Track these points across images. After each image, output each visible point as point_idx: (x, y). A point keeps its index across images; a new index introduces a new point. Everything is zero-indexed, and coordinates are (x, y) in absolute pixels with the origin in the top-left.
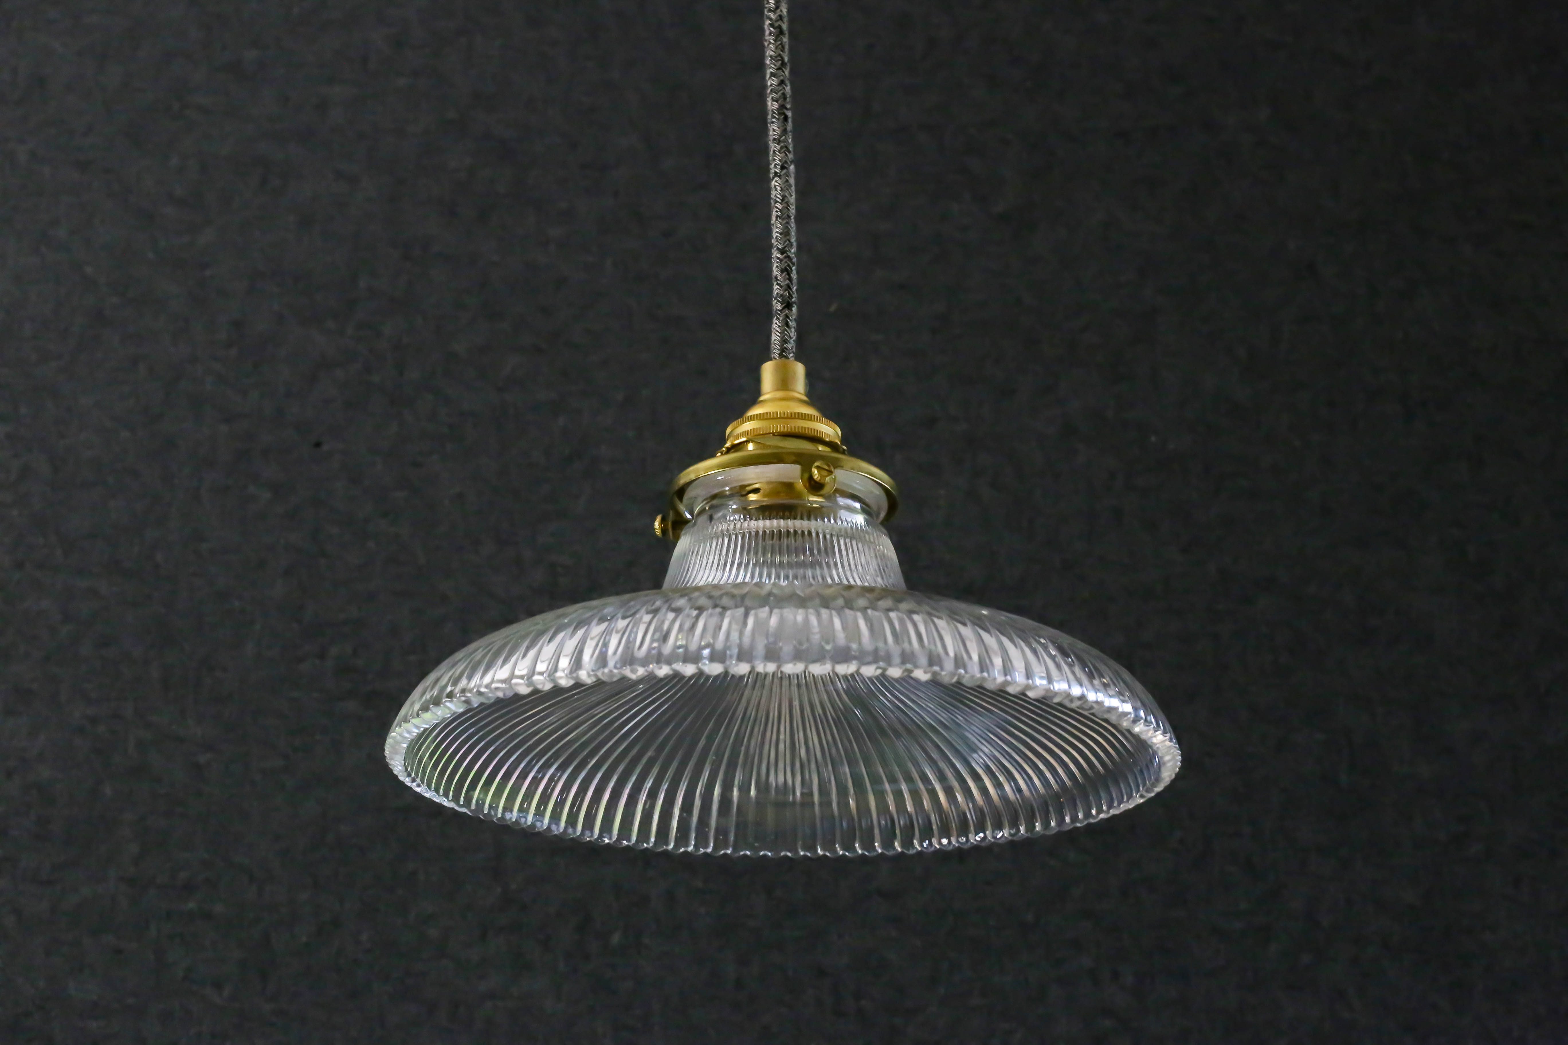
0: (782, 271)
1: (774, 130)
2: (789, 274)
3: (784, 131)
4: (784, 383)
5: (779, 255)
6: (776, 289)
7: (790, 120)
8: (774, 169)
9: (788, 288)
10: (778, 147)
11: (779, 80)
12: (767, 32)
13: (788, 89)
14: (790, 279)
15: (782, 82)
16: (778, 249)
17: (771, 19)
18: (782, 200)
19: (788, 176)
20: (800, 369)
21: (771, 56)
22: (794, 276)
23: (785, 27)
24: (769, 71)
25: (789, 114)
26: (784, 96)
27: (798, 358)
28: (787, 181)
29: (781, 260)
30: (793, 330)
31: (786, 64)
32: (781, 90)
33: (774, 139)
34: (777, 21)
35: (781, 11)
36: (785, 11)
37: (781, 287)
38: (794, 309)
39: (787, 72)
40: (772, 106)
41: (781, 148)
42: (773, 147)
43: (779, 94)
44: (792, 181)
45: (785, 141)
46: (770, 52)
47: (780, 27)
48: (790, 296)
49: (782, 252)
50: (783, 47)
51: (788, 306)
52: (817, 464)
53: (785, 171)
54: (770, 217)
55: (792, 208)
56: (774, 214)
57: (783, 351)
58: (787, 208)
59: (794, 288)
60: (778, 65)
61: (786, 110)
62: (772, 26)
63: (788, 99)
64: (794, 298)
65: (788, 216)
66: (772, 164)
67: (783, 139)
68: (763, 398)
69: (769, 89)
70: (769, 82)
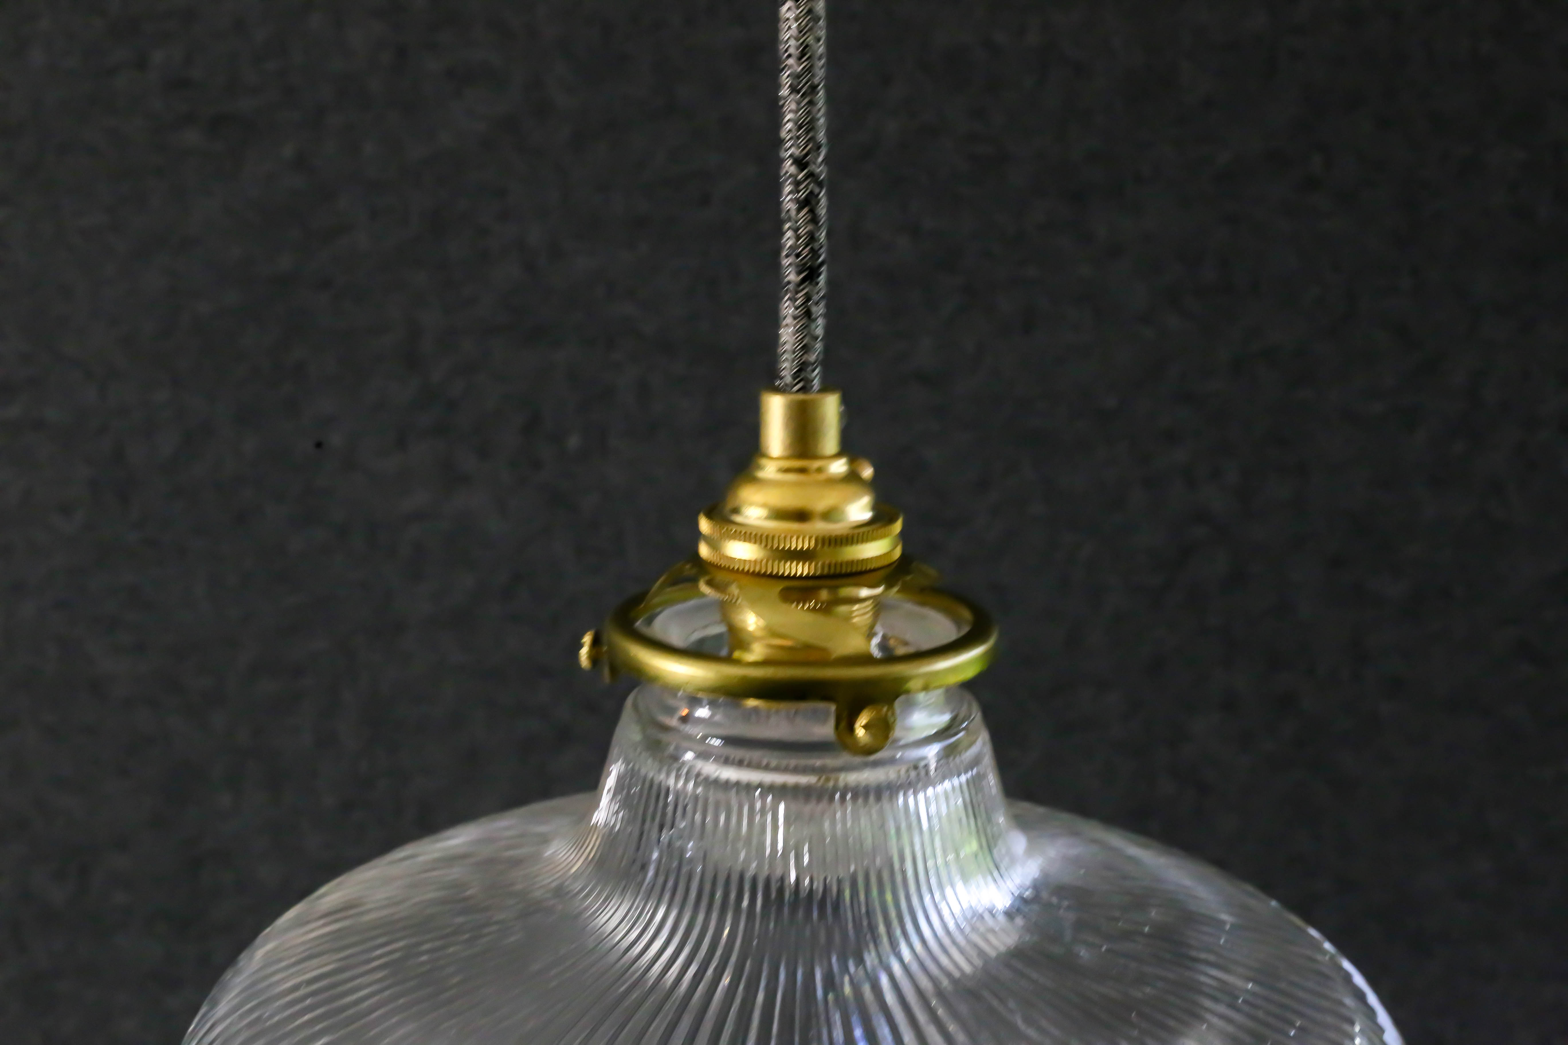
0: (800, 204)
2: (812, 211)
4: (804, 441)
5: (793, 170)
6: (788, 239)
9: (812, 238)
14: (814, 219)
18: (803, 54)
20: (830, 407)
22: (822, 211)
27: (828, 385)
29: (796, 180)
30: (820, 321)
37: (796, 235)
38: (822, 279)
48: (815, 253)
49: (801, 163)
51: (810, 274)
52: (863, 717)
54: (778, 87)
55: (820, 73)
56: (785, 78)
57: (802, 369)
58: (809, 70)
59: (822, 236)
64: (821, 255)
65: (813, 89)
68: (765, 469)
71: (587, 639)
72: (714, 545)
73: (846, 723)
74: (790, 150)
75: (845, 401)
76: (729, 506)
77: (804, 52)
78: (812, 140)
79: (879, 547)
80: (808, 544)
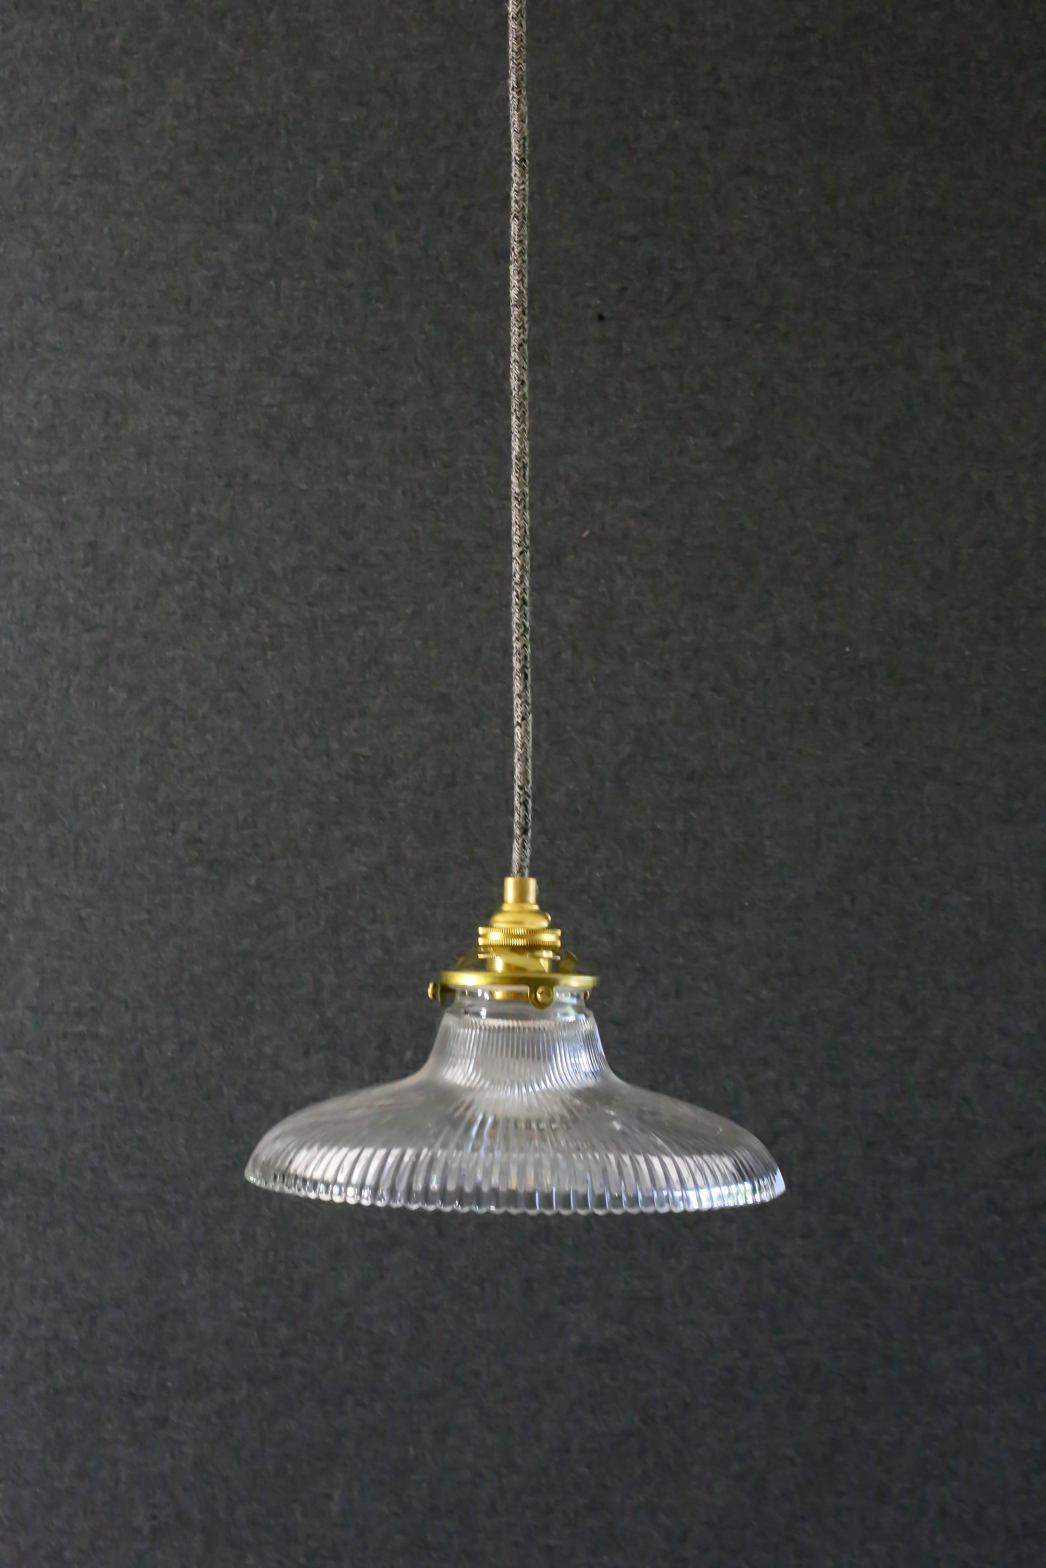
0: (521, 804)
1: (517, 686)
2: (526, 806)
3: (525, 688)
4: (522, 896)
5: (518, 791)
6: (516, 818)
7: (529, 677)
8: (517, 719)
9: (526, 817)
10: (520, 701)
11: (522, 644)
12: (514, 602)
13: (529, 651)
14: (527, 810)
15: (525, 646)
16: (519, 786)
17: (517, 592)
19: (526, 726)
20: (532, 884)
21: (516, 623)
22: (530, 807)
23: (527, 597)
24: (515, 635)
25: (529, 672)
26: (526, 657)
27: (532, 875)
28: (526, 730)
29: (520, 795)
30: (528, 851)
32: (523, 653)
33: (518, 694)
34: (521, 593)
35: (525, 584)
36: (527, 584)
37: (520, 816)
38: (529, 834)
39: (528, 637)
40: (517, 666)
41: (523, 702)
42: (517, 701)
43: (522, 657)
44: (530, 729)
45: (526, 695)
46: (516, 618)
47: (523, 599)
48: (527, 823)
49: (521, 788)
50: (526, 616)
51: (525, 831)
52: (540, 990)
53: (524, 722)
54: (513, 759)
55: (529, 753)
56: (516, 756)
57: (521, 867)
58: (525, 752)
59: (530, 816)
60: (522, 630)
61: (527, 668)
62: (518, 597)
63: (528, 659)
64: (530, 824)
65: (527, 760)
66: (516, 715)
67: (524, 694)
68: (506, 907)
69: (514, 651)
70: (515, 645)
71: (431, 986)
72: (484, 936)
73: (534, 991)
74: (518, 782)
75: (539, 883)
76: (491, 921)
77: (523, 745)
78: (526, 779)
79: (550, 938)
80: (521, 931)
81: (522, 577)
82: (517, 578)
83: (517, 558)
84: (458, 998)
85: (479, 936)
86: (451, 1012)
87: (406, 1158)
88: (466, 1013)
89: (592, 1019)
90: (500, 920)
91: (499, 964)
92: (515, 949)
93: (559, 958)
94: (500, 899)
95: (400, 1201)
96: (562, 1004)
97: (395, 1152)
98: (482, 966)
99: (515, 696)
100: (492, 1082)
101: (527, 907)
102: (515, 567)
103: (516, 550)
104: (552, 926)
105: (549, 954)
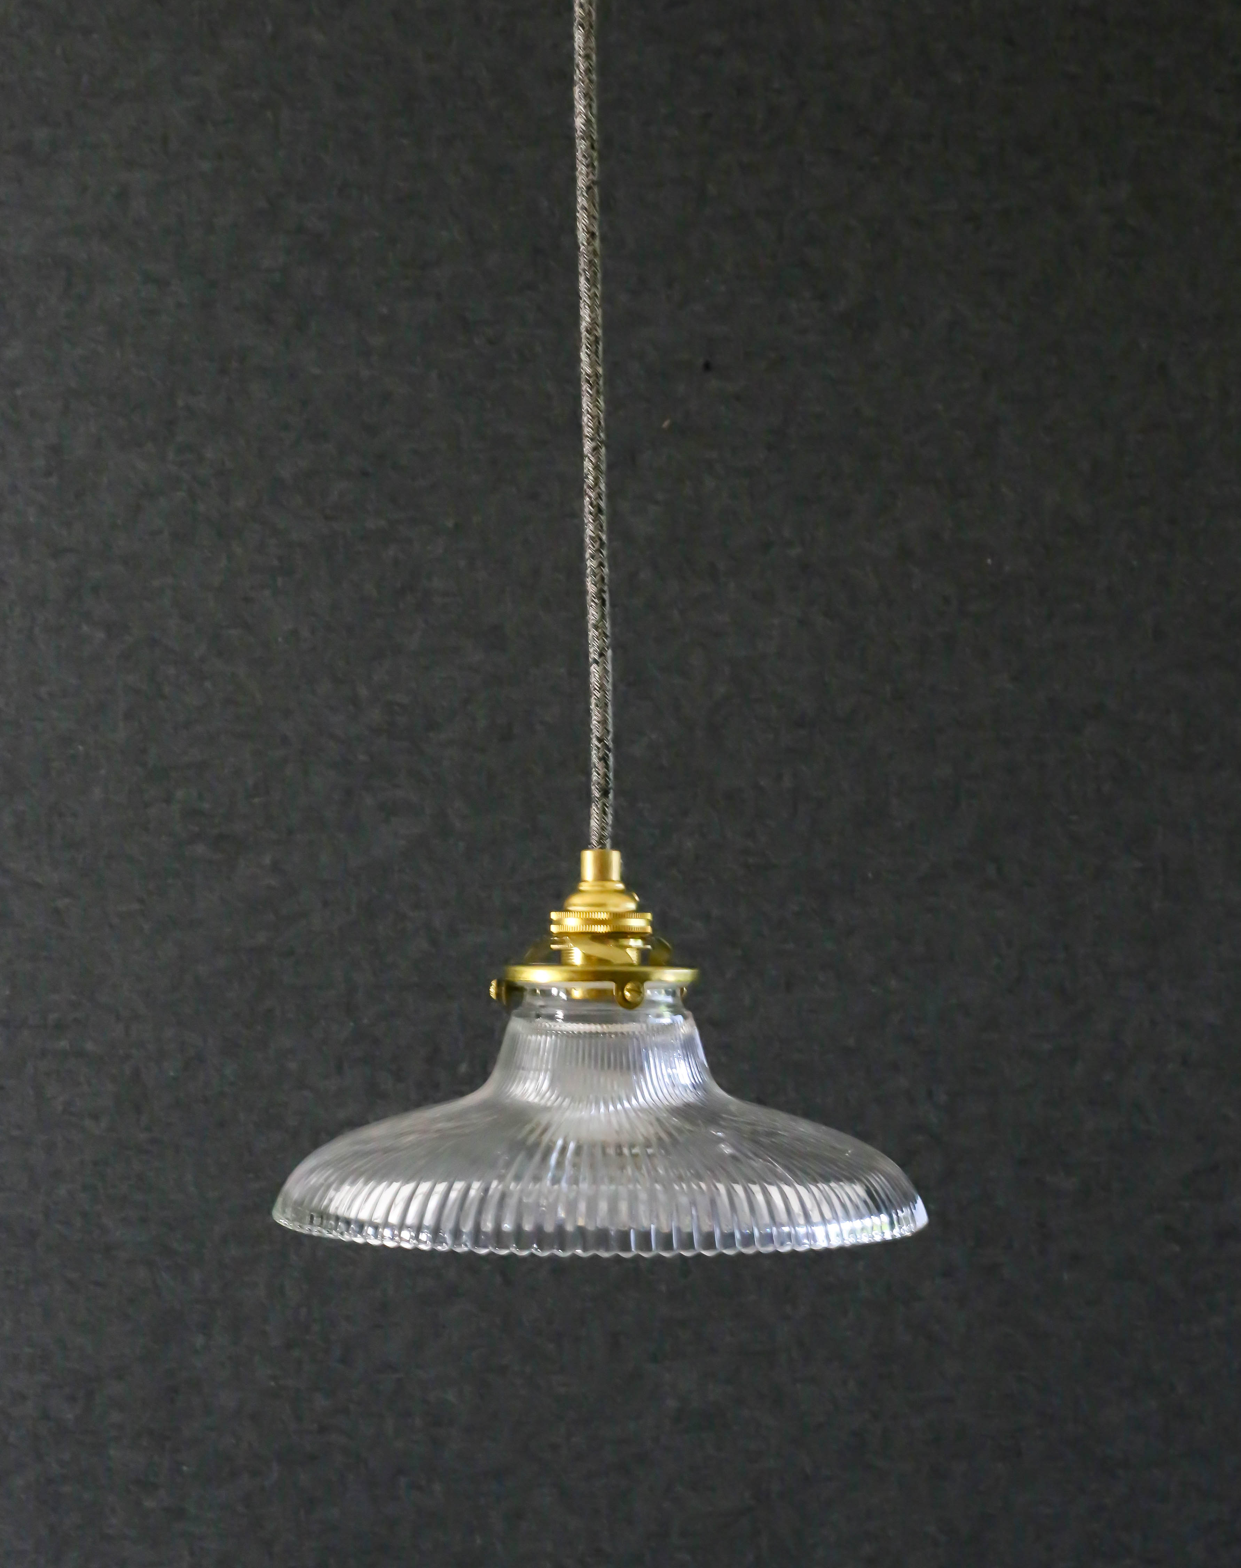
0: (600, 759)
1: (593, 615)
2: (606, 763)
3: (603, 617)
4: (603, 873)
5: (597, 743)
6: (595, 777)
7: (607, 603)
8: (593, 656)
9: (606, 775)
10: (597, 633)
11: (598, 562)
12: (586, 510)
13: (606, 570)
15: (601, 565)
16: (597, 738)
17: (590, 497)
19: (605, 663)
20: (615, 857)
21: (590, 536)
22: (611, 763)
23: (603, 504)
24: (589, 552)
25: (606, 596)
26: (602, 579)
27: (615, 847)
28: (605, 668)
29: (598, 748)
30: (610, 817)
31: (604, 543)
32: (599, 573)
33: (594, 625)
34: (596, 499)
35: (600, 488)
36: (603, 486)
37: (599, 774)
38: (611, 796)
39: (605, 553)
40: (591, 588)
41: (600, 634)
42: (592, 633)
43: (598, 577)
44: (609, 667)
45: (604, 625)
46: (589, 530)
47: (598, 506)
48: (607, 782)
49: (600, 740)
50: (601, 527)
51: (605, 793)
52: (628, 986)
53: (602, 658)
54: (589, 704)
55: (609, 697)
56: (593, 701)
57: (601, 838)
58: (605, 696)
59: (611, 775)
60: (597, 545)
61: (604, 592)
62: (591, 504)
63: (606, 581)
64: (611, 785)
65: (606, 705)
66: (591, 650)
67: (601, 623)
68: (583, 886)
69: (588, 571)
70: (589, 563)
71: (494, 983)
72: (558, 923)
73: (621, 988)
74: (596, 733)
75: (623, 854)
76: (566, 904)
77: (602, 688)
78: (606, 729)
79: (639, 923)
80: (603, 916)
81: (596, 479)
82: (590, 480)
83: (589, 455)
84: (528, 998)
85: (551, 922)
86: (521, 1016)
87: (473, 1193)
88: (538, 1016)
89: (691, 1021)
90: (576, 902)
91: (577, 956)
92: (597, 938)
93: (649, 947)
94: (576, 876)
95: (466, 1245)
96: (654, 1003)
97: (459, 1186)
98: (556, 959)
99: (590, 627)
100: (573, 1100)
101: (609, 885)
102: (588, 466)
103: (588, 446)
104: (641, 909)
105: (637, 943)
